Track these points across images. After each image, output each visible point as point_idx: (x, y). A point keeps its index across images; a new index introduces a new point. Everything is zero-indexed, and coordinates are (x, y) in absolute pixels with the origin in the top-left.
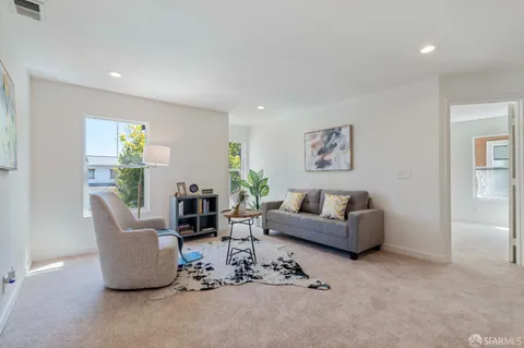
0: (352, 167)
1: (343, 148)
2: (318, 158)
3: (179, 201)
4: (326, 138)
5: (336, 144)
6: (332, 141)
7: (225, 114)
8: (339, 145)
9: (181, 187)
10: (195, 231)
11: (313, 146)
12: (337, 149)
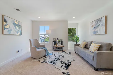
0: (106, 33)
1: (102, 26)
2: (94, 30)
3: (54, 42)
4: (96, 23)
5: (100, 25)
6: (98, 24)
7: (67, 21)
8: (101, 25)
9: (55, 39)
10: (57, 49)
11: (92, 26)
12: (100, 26)
